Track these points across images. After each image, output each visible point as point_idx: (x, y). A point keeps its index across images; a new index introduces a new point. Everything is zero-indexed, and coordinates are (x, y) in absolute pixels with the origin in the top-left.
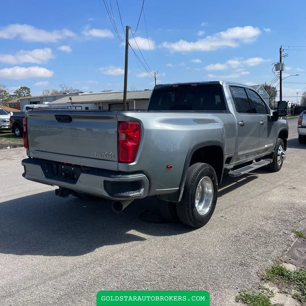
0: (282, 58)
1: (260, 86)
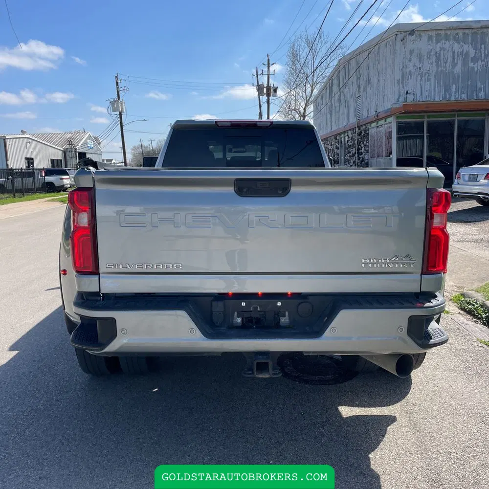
0: (120, 92)
1: (88, 134)
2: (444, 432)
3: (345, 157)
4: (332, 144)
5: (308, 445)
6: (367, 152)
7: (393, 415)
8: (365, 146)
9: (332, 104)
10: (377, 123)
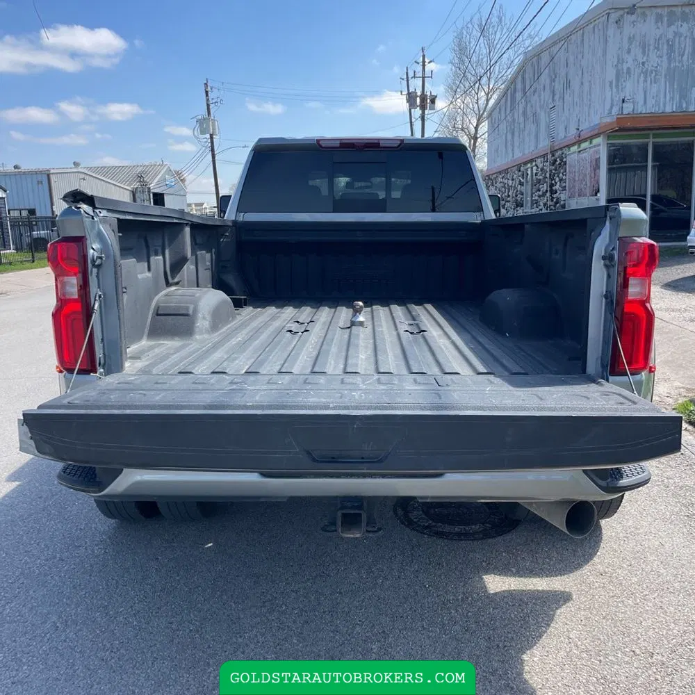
0: (211, 106)
1: (167, 167)
2: (645, 620)
3: (532, 197)
4: (514, 177)
5: (429, 637)
6: (564, 189)
7: (567, 590)
8: (561, 180)
9: (514, 120)
10: (579, 147)
